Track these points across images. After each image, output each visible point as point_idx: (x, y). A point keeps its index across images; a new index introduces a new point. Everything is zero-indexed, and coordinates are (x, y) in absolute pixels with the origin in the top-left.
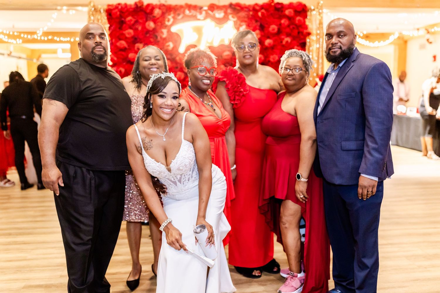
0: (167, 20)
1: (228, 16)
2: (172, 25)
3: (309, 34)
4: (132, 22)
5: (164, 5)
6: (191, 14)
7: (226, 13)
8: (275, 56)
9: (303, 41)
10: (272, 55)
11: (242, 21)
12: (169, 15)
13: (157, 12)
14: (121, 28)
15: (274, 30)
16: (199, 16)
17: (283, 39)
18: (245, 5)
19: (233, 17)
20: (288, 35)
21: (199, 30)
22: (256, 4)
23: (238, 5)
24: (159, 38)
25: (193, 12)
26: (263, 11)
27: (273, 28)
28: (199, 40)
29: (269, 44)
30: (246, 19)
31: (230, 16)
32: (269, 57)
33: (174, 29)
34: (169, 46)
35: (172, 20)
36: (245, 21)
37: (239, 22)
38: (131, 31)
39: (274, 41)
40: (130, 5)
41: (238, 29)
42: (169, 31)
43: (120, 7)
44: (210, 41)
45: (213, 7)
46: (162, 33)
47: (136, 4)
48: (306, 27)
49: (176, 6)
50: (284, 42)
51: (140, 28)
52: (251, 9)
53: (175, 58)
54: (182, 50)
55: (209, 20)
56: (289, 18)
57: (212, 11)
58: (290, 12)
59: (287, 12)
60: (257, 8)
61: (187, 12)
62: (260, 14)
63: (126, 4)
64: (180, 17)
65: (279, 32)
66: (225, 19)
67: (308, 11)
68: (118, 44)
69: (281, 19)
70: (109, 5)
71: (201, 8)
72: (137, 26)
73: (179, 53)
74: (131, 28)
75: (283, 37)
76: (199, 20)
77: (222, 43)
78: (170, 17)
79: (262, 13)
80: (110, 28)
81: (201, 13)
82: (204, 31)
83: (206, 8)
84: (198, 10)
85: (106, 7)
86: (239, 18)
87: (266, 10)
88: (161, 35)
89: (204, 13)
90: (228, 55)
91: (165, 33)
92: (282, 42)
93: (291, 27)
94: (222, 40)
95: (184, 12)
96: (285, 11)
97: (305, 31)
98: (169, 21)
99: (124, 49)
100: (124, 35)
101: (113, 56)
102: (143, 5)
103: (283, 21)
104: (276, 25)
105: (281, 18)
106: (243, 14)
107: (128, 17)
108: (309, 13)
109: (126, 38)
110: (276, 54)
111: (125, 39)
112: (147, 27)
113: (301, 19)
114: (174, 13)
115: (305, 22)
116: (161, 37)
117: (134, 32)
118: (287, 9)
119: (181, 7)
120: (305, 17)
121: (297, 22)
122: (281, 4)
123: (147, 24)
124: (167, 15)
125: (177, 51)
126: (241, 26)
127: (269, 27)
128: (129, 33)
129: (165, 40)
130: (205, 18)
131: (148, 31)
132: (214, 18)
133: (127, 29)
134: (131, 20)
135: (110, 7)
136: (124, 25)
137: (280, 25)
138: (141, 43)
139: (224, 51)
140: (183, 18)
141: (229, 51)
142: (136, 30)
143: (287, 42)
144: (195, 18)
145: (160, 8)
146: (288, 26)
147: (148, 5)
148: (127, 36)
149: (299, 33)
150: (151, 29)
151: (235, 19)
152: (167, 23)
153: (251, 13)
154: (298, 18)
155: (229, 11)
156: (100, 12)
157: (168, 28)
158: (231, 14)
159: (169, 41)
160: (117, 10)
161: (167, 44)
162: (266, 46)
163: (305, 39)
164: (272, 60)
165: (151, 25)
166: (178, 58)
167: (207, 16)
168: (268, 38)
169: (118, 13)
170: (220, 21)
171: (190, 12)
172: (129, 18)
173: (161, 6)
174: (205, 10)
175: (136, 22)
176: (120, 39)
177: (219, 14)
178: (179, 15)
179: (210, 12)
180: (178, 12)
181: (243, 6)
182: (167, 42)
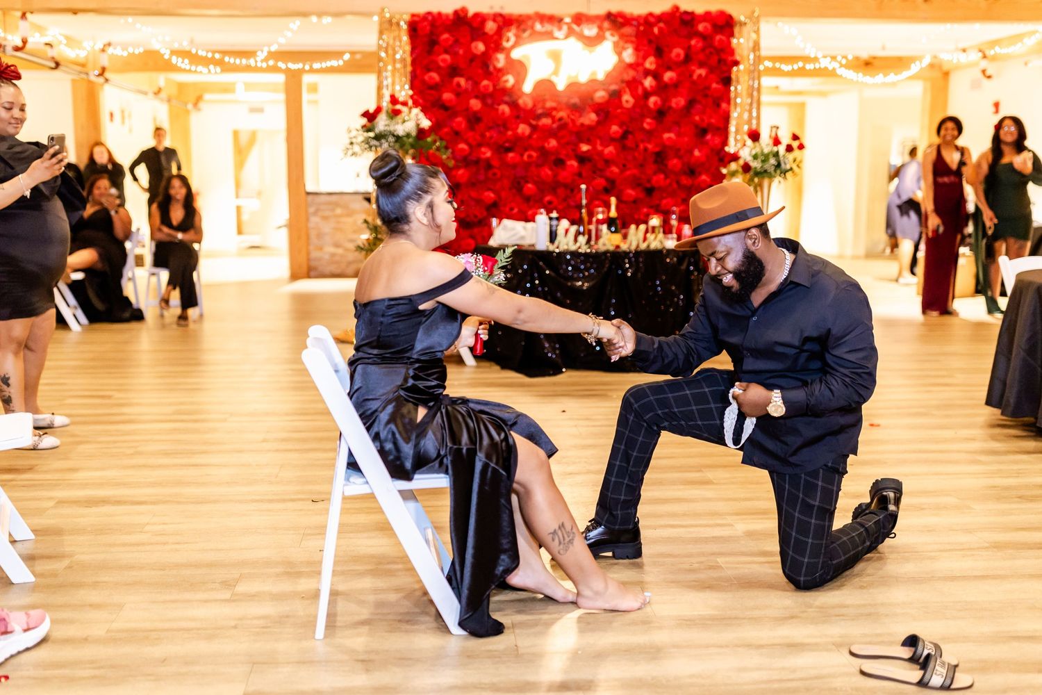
0: (505, 39)
1: (604, 33)
2: (513, 47)
3: (737, 63)
4: (450, 42)
5: (501, 15)
6: (543, 30)
7: (600, 28)
8: (679, 99)
9: (727, 75)
10: (675, 96)
11: (627, 42)
12: (509, 31)
13: (490, 26)
14: (430, 52)
15: (678, 55)
16: (557, 34)
17: (694, 71)
18: (632, 14)
19: (612, 35)
20: (701, 66)
21: (556, 56)
22: (651, 14)
23: (620, 15)
24: (491, 68)
25: (548, 27)
26: (661, 25)
27: (678, 52)
28: (556, 72)
29: (671, 79)
30: (634, 39)
31: (608, 34)
32: (670, 101)
33: (516, 54)
34: (507, 81)
35: (513, 39)
36: (632, 42)
37: (621, 43)
38: (447, 57)
39: (678, 75)
40: (447, 16)
41: (619, 54)
42: (508, 57)
43: (430, 18)
44: (573, 74)
45: (579, 19)
46: (497, 60)
47: (456, 13)
48: (732, 52)
49: (520, 16)
50: (695, 77)
51: (461, 52)
52: (642, 21)
53: (517, 100)
54: (528, 87)
55: (572, 40)
56: (703, 37)
57: (579, 25)
58: (705, 27)
59: (701, 27)
60: (652, 20)
61: (538, 27)
62: (656, 30)
63: (440, 14)
64: (526, 34)
65: (688, 59)
66: (599, 39)
67: (736, 25)
68: (426, 78)
69: (691, 39)
70: (413, 15)
71: (560, 20)
72: (457, 49)
73: (523, 94)
74: (446, 52)
75: (693, 68)
76: (556, 39)
77: (594, 77)
78: (511, 35)
79: (660, 29)
80: (412, 52)
81: (560, 29)
82: (564, 57)
83: (568, 20)
84: (556, 24)
85: (407, 17)
86: (622, 36)
87: (665, 23)
88: (496, 63)
89: (565, 28)
90: (603, 97)
91: (500, 60)
92: (691, 76)
93: (707, 51)
94: (594, 73)
95: (532, 27)
96: (697, 25)
97: (730, 58)
98: (508, 40)
99: (435, 87)
100: (436, 63)
101: (415, 97)
102: (467, 14)
103: (693, 42)
104: (683, 48)
105: (690, 37)
106: (628, 30)
107: (442, 33)
108: (736, 30)
109: (439, 67)
110: (682, 97)
111: (437, 69)
112: (475, 51)
113: (723, 38)
114: (518, 27)
115: (729, 43)
116: (495, 68)
117: (452, 59)
118: (701, 22)
119: (529, 17)
120: (732, 35)
121: (716, 44)
122: (692, 14)
123: (473, 45)
124: (504, 30)
125: (520, 89)
126: (624, 49)
127: (671, 51)
128: (444, 61)
129: (500, 71)
130: (566, 37)
131: (473, 58)
132: (581, 37)
133: (440, 54)
134: (447, 39)
135: (416, 19)
136: (436, 47)
137: (688, 50)
138: (461, 76)
139: (596, 91)
140: (531, 35)
141: (604, 90)
142: (454, 55)
143: (700, 76)
144: (549, 36)
145: (494, 20)
146: (703, 49)
147: (477, 15)
148: (441, 64)
149: (720, 61)
150: (479, 53)
151: (616, 38)
152: (506, 45)
153: (642, 28)
154: (718, 37)
155: (606, 24)
156: (398, 24)
157: (507, 52)
158: (609, 29)
159: (508, 73)
160: (426, 23)
161: (505, 78)
162: (664, 82)
163: (730, 72)
164: (674, 105)
165: (480, 47)
166: (521, 102)
167: (571, 33)
168: (669, 69)
169: (428, 28)
170: (592, 42)
171: (543, 26)
172: (446, 36)
173: (496, 17)
174: (567, 23)
175: (456, 41)
176: (429, 70)
177: (590, 31)
178: (524, 31)
179: (575, 27)
180: (523, 27)
181: (628, 16)
182: (503, 75)
